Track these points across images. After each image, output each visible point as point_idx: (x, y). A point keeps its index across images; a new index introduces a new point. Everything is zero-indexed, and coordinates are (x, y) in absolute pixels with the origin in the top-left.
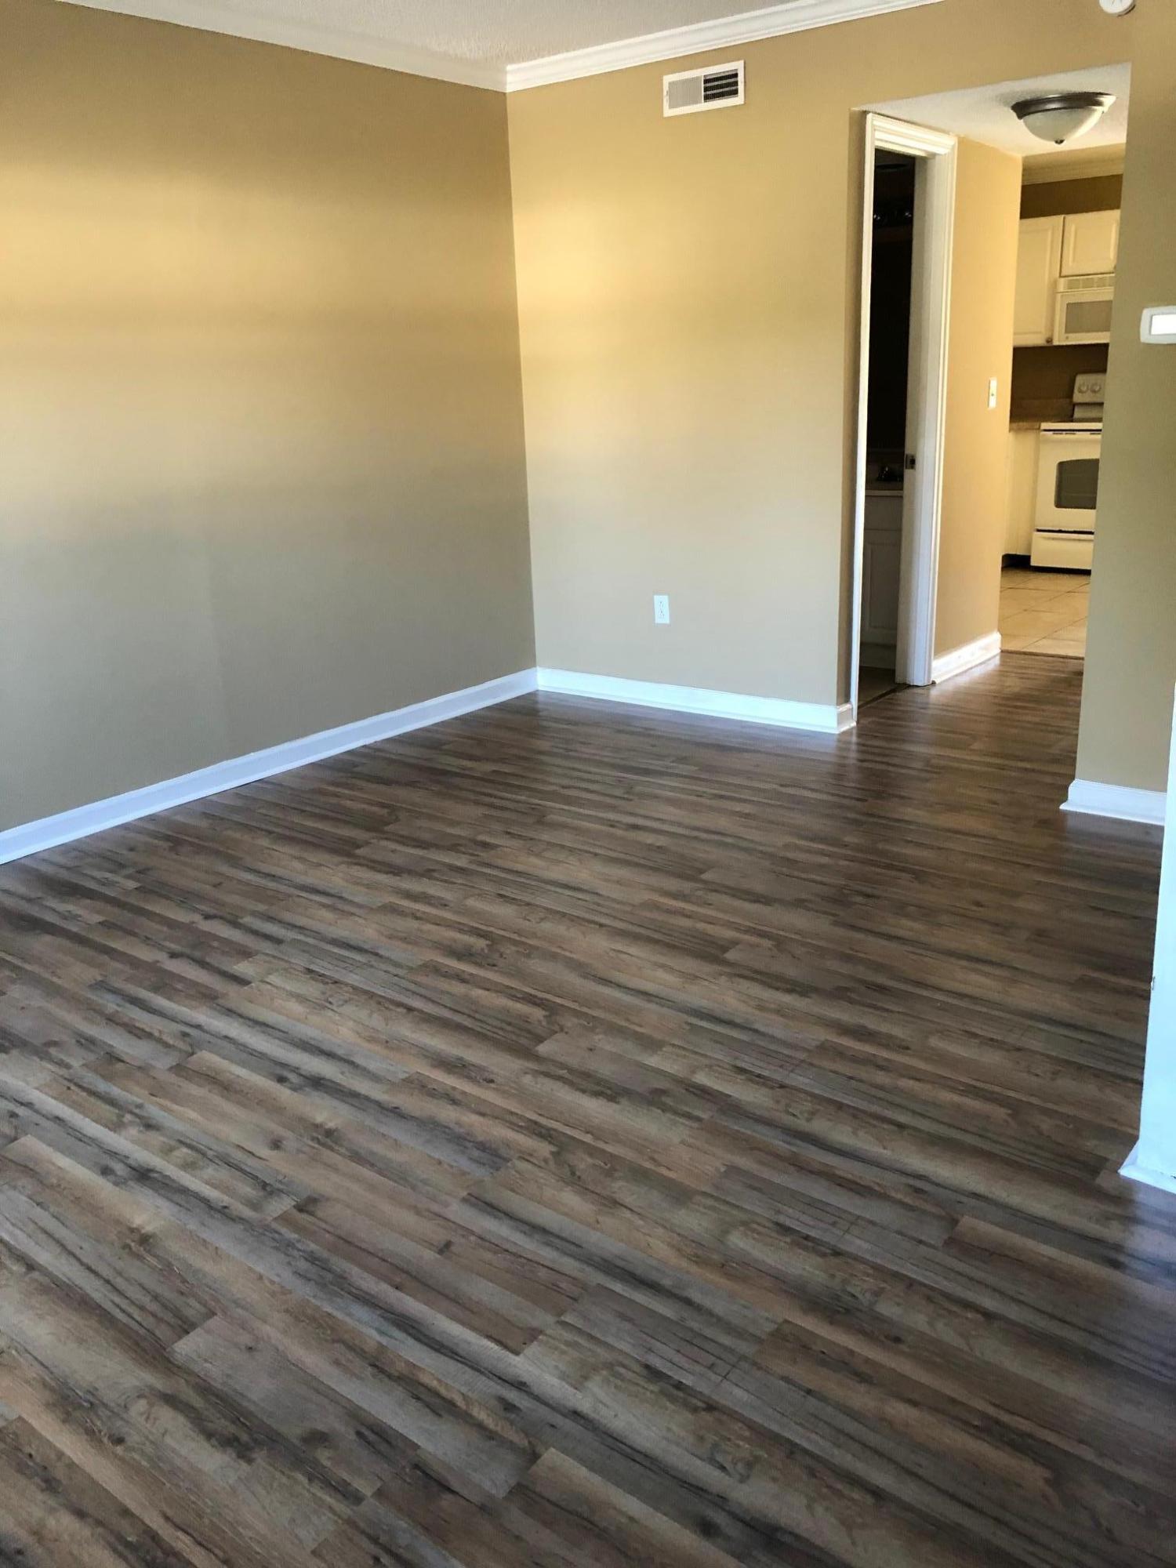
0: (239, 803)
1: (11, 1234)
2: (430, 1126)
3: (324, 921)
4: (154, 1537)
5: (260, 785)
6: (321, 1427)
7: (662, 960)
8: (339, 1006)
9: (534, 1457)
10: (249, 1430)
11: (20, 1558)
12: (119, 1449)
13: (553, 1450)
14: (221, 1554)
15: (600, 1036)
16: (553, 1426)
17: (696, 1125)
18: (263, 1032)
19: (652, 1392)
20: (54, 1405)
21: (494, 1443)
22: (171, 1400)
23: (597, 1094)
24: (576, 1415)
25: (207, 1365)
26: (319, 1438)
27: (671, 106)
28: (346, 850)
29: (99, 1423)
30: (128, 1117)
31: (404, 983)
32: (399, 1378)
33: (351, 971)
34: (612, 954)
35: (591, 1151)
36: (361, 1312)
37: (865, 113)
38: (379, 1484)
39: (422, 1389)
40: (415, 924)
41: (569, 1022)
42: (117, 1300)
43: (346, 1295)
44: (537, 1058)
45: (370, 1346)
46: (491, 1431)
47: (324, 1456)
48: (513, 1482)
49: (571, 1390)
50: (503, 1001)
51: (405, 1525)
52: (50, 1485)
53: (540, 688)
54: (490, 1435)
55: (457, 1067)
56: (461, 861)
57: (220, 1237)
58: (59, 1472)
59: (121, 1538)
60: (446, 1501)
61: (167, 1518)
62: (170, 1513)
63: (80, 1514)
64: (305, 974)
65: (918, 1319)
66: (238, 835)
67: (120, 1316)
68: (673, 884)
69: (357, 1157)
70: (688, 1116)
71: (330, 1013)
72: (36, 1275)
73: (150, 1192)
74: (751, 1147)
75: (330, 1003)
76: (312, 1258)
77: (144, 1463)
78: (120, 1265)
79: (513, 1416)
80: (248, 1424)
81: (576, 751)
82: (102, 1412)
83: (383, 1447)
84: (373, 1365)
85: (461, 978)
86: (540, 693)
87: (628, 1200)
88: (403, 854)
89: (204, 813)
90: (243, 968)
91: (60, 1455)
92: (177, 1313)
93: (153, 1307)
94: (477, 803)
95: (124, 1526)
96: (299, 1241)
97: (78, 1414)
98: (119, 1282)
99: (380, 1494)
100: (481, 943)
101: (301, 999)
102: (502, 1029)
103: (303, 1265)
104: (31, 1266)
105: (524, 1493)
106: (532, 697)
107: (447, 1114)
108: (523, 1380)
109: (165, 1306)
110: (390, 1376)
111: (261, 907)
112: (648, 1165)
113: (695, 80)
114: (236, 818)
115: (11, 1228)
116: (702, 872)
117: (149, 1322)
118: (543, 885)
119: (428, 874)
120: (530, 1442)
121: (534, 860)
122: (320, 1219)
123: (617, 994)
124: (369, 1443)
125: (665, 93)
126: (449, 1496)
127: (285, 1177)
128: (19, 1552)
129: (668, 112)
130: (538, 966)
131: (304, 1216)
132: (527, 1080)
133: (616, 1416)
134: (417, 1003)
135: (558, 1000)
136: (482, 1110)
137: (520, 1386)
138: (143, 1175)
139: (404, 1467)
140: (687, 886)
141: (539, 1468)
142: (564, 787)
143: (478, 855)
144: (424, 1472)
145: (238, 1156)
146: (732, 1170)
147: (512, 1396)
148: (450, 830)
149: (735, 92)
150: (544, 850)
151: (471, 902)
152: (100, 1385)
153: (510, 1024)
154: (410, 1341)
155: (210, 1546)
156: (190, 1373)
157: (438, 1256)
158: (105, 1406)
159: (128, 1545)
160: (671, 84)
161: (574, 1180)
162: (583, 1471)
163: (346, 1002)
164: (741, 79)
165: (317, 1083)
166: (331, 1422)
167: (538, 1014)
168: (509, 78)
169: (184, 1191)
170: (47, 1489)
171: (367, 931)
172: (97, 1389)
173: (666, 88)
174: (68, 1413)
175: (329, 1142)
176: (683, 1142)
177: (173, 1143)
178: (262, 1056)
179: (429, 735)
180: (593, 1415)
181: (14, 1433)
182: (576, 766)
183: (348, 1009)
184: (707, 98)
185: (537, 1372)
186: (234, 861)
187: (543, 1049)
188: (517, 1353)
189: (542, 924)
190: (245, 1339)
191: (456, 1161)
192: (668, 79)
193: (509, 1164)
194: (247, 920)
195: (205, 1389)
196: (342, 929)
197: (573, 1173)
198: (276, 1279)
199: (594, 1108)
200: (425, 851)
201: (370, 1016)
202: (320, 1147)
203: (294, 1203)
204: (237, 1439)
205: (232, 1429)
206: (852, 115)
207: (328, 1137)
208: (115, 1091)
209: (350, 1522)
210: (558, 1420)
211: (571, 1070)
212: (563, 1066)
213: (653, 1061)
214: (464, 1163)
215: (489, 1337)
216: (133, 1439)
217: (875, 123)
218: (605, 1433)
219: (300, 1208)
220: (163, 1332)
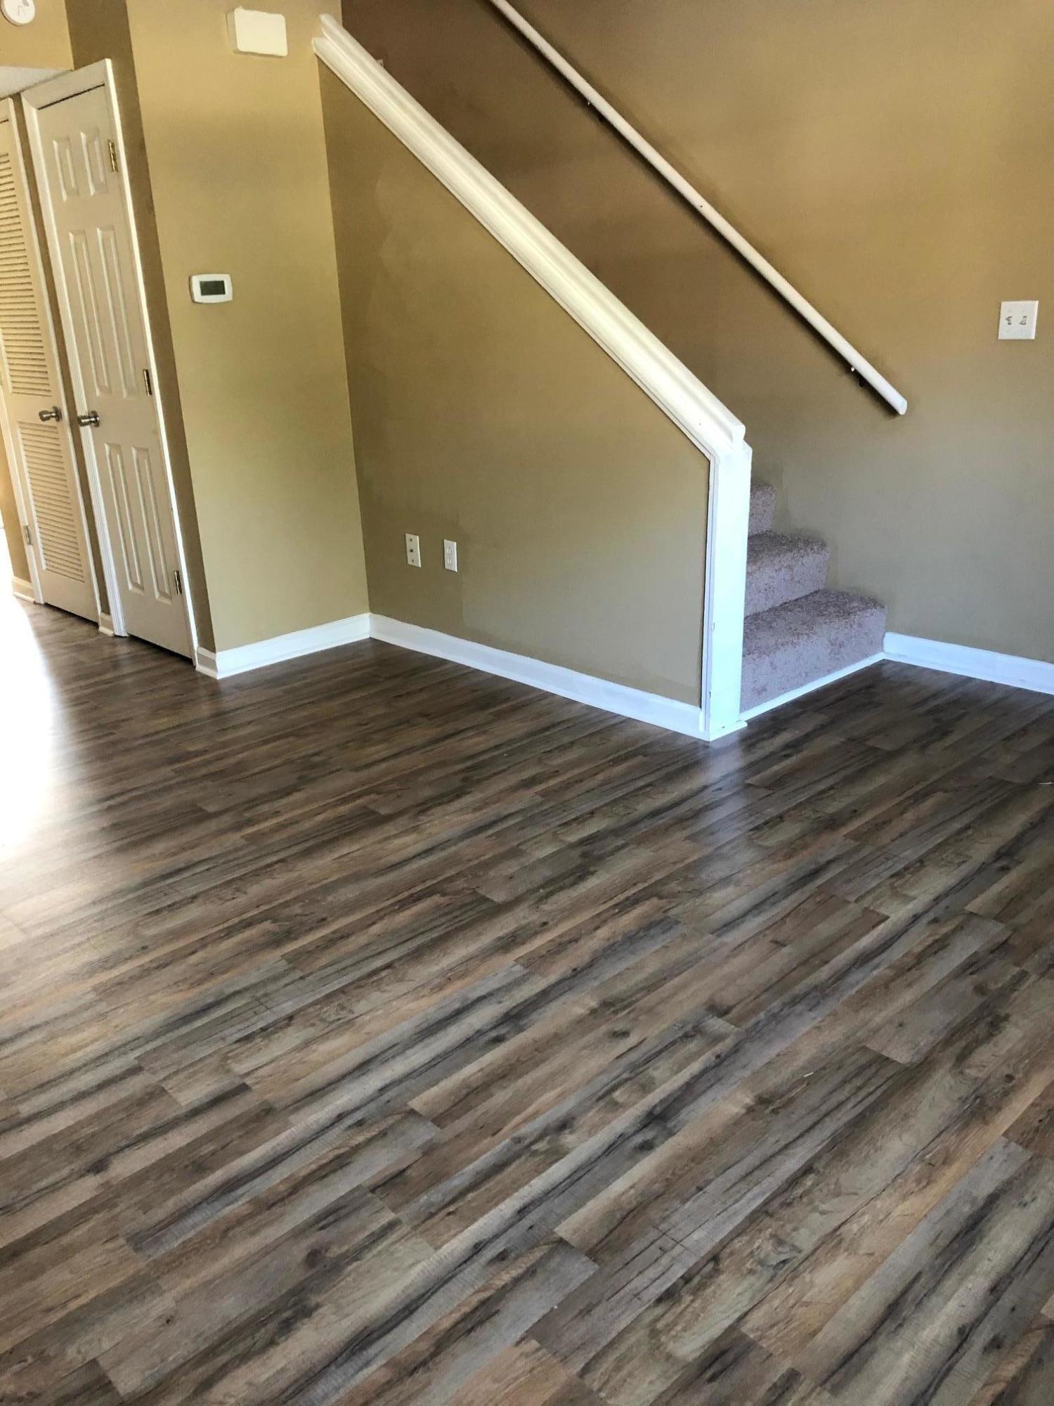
20: (984, 1118)
42: (849, 1106)
152: (957, 1096)
172: (960, 1098)
174: (991, 1109)
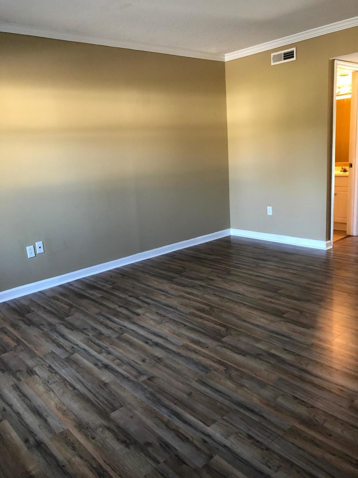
0: (141, 265)
1: (70, 379)
2: (188, 359)
3: (163, 299)
4: (101, 466)
5: (147, 260)
6: (150, 441)
7: (262, 315)
8: (165, 323)
9: (211, 457)
10: (129, 439)
11: (64, 468)
12: (93, 441)
13: (217, 456)
14: (118, 473)
15: (242, 337)
16: (218, 449)
17: (269, 365)
18: (142, 329)
19: (249, 442)
21: (199, 452)
22: (109, 429)
23: (239, 354)
24: (225, 446)
25: (119, 420)
26: (149, 444)
27: (273, 62)
28: (170, 280)
29: (89, 433)
30: (104, 350)
31: (184, 318)
32: (173, 429)
33: (169, 314)
34: (247, 313)
35: (237, 370)
36: (163, 410)
37: (334, 60)
38: (165, 459)
39: (180, 434)
40: (188, 301)
41: (233, 332)
43: (160, 405)
44: (222, 342)
45: (165, 420)
46: (199, 448)
47: (150, 449)
48: (204, 464)
49: (224, 439)
50: (212, 325)
51: (171, 472)
52: (74, 449)
53: (231, 235)
54: (198, 449)
55: (198, 343)
56: (203, 284)
57: (126, 385)
58: (77, 445)
59: (92, 466)
60: (184, 466)
61: (105, 461)
62: (105, 460)
63: (81, 458)
64: (156, 313)
65: (338, 430)
66: (140, 274)
67: (97, 404)
68: (268, 293)
69: (166, 366)
70: (267, 362)
71: (162, 325)
72: (75, 391)
73: (107, 371)
74: (286, 372)
75: (162, 322)
76: (151, 394)
77: (100, 445)
78: (98, 390)
79: (206, 445)
80: (129, 438)
81: (241, 253)
82: (90, 430)
83: (167, 449)
84: (166, 425)
85: (201, 317)
86: (231, 236)
87: (247, 385)
88: (187, 281)
89: (132, 268)
90: (139, 311)
91: (78, 441)
92: (112, 405)
93: (106, 402)
94: (209, 267)
95: (93, 462)
96: (148, 388)
97: (83, 430)
98: (97, 395)
99: (165, 462)
100: (207, 308)
101: (154, 320)
102: (212, 333)
103: (148, 395)
104: (74, 388)
105: (207, 467)
106: (229, 237)
107: (194, 356)
108: (210, 434)
109: (109, 403)
110: (170, 429)
111: (145, 294)
112: (254, 375)
113: (281, 54)
114: (141, 269)
115: (70, 378)
116: (279, 290)
117: (104, 407)
118: (227, 292)
119: (193, 287)
120: (210, 453)
121: (226, 285)
122: (154, 383)
123: (248, 325)
124: (163, 447)
125: (272, 59)
126: (185, 466)
127: (145, 370)
128: (64, 466)
129: (272, 64)
130: (224, 315)
131: (150, 382)
132: (218, 348)
133: (237, 448)
134: (187, 324)
135: (230, 326)
136: (205, 356)
137: (209, 436)
138: (106, 367)
139: (173, 455)
140: (273, 294)
141: (212, 461)
142: (236, 264)
143: (208, 282)
144: (178, 457)
145: (133, 363)
146: (280, 379)
147: (206, 439)
148: (200, 275)
149: (293, 57)
150: (229, 282)
151: (206, 296)
153: (214, 331)
154: (178, 420)
155: (116, 471)
156: (114, 422)
157: (187, 396)
158: (91, 428)
159: (94, 468)
160: (273, 56)
161: (230, 378)
162: (226, 463)
163: (167, 322)
164: (295, 53)
165: (157, 344)
166: (152, 440)
167: (223, 329)
168: (226, 58)
169: (117, 372)
170: (73, 450)
171: (175, 302)
173: (272, 57)
175: (158, 361)
176: (265, 370)
177: (115, 358)
178: (142, 336)
179: (197, 247)
180: (230, 447)
181: (66, 433)
182: (240, 257)
183: (167, 324)
184: (284, 59)
185: (214, 432)
186: (138, 281)
187: (224, 339)
188: (209, 426)
189: (226, 303)
190: (130, 414)
191: (195, 370)
192: (272, 55)
193: (211, 372)
194: (141, 298)
195: (118, 427)
196: (168, 301)
197: (230, 376)
198: (140, 398)
199: (238, 358)
200: (193, 280)
201: (173, 326)
202: (156, 363)
203: (147, 378)
204: (126, 442)
205: (125, 439)
206: (330, 61)
207: (159, 360)
208: (101, 343)
209: (156, 469)
210: (220, 448)
211: (232, 346)
212: (230, 345)
213: (258, 345)
214: (197, 370)
215: (201, 421)
216: (98, 438)
217: (337, 62)
218: (234, 453)
219: (149, 379)
220: (108, 410)
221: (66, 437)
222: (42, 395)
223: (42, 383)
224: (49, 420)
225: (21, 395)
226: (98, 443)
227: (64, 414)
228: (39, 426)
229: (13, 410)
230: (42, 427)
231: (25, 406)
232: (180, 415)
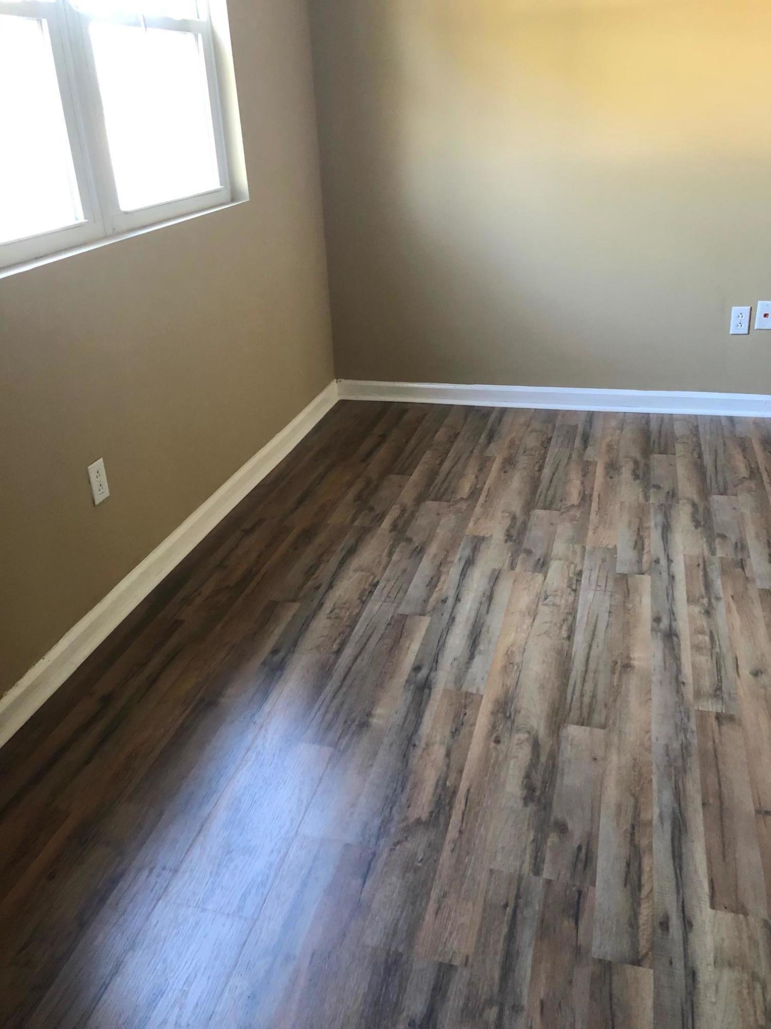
221: (465, 707)
222: (512, 613)
223: (535, 594)
224: (478, 660)
225: (488, 593)
226: (494, 755)
227: (505, 668)
228: (455, 660)
229: (453, 608)
230: (455, 664)
231: (473, 614)
232: (686, 831)
